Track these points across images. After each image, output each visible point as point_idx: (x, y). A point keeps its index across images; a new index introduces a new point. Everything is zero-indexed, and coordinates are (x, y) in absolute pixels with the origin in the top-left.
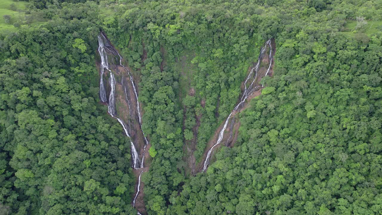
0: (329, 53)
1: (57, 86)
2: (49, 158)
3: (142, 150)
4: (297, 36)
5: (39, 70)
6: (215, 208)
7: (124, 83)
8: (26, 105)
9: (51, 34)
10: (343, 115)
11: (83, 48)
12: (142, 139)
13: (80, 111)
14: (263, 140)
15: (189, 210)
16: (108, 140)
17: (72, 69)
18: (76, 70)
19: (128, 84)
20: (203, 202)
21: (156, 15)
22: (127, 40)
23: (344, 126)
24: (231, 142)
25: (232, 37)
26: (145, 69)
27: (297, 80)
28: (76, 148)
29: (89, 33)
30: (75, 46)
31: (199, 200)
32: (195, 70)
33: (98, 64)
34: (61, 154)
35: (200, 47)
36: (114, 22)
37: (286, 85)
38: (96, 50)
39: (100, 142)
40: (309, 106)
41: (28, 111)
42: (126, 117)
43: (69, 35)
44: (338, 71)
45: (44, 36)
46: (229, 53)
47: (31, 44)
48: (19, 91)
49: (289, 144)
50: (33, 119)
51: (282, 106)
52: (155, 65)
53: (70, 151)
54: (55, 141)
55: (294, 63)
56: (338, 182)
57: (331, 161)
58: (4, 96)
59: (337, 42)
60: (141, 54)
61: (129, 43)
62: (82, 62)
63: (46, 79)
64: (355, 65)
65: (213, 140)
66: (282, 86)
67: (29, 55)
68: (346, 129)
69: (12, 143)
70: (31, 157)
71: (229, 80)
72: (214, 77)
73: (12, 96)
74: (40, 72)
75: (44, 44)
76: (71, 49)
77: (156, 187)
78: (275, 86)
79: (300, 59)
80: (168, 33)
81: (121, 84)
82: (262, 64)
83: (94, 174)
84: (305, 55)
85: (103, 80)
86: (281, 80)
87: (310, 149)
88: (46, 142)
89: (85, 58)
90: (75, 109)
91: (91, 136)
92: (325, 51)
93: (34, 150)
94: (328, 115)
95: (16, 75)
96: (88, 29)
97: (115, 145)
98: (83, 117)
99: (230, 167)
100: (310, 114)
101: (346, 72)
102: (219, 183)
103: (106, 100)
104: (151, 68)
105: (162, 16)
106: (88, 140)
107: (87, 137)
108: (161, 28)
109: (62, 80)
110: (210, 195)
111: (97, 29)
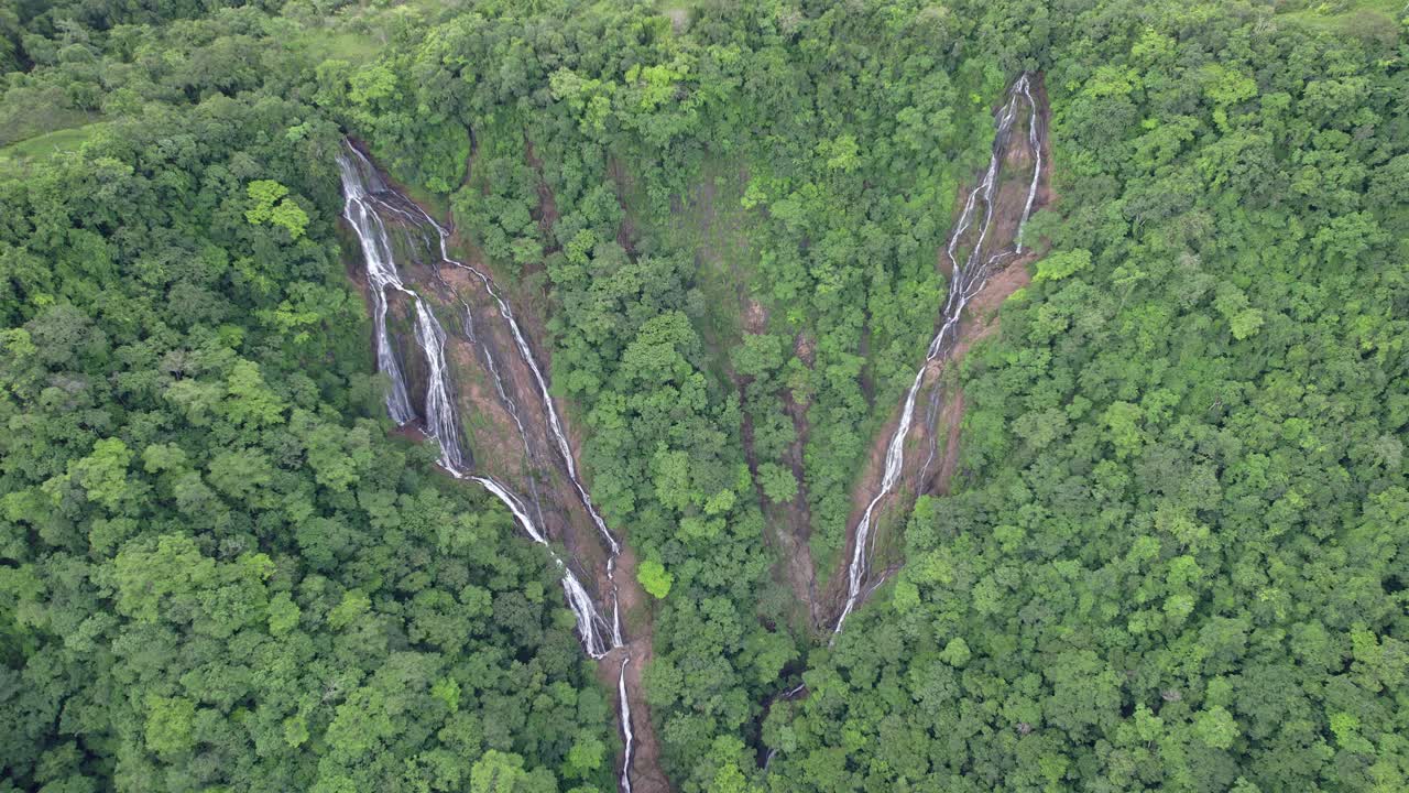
0: (1267, 98)
1: (239, 403)
2: (300, 718)
3: (602, 579)
4: (1137, 50)
5: (138, 351)
6: (962, 726)
7: (476, 332)
8: (130, 517)
9: (142, 180)
10: (1354, 305)
11: (293, 218)
12: (593, 536)
13: (351, 486)
14: (1083, 444)
15: (856, 758)
16: (482, 575)
17: (265, 315)
18: (284, 316)
19: (498, 334)
20: (903, 715)
21: (576, 32)
22: (460, 157)
23: (1367, 345)
24: (937, 475)
25: (887, 85)
26: (567, 262)
27: (1174, 211)
28: (388, 648)
29: (300, 149)
30: (258, 215)
31: (885, 713)
32: (754, 231)
33: (354, 275)
34: (341, 689)
35: (769, 138)
36: (396, 86)
37: (1129, 235)
38: (337, 219)
39: (456, 594)
40: (1230, 298)
41: (150, 542)
42: (515, 468)
43: (216, 170)
44: (1311, 157)
45: (117, 194)
46: (882, 145)
47: (67, 243)
48: (83, 463)
49: (1189, 444)
50: (185, 571)
51: (1126, 313)
52: (602, 240)
53: (368, 664)
54: (301, 638)
55: (1143, 149)
56: (1388, 538)
57: (1344, 473)
58: (16, 504)
59: (1293, 55)
60: (533, 201)
61: (467, 164)
62: (295, 280)
63: (181, 384)
64: (1368, 130)
65: (867, 483)
66: (1116, 241)
67: (70, 291)
68: (1375, 350)
69: (98, 693)
70: (220, 735)
71: (902, 250)
72: (836, 247)
73: (58, 495)
74: (148, 360)
75: (122, 232)
76: (240, 234)
77: (709, 707)
78: (1088, 244)
79: (1164, 134)
80: (639, 103)
81: (468, 340)
82: (1008, 171)
83: (491, 726)
84: (1178, 117)
85: (390, 336)
86: (1107, 220)
87: (1265, 445)
88: (269, 655)
89: (303, 260)
90: (333, 485)
91: (421, 579)
92: (1254, 93)
93: (227, 700)
94: (1302, 316)
95: (49, 393)
96: (294, 133)
97: (510, 590)
98: (373, 511)
99: (981, 569)
100: (1243, 325)
101: (1340, 157)
102: (954, 632)
103: (413, 416)
104: (590, 256)
105: (600, 34)
106: (411, 595)
107: (403, 585)
108: (612, 86)
109: (246, 374)
110: (930, 685)
111: (332, 127)
